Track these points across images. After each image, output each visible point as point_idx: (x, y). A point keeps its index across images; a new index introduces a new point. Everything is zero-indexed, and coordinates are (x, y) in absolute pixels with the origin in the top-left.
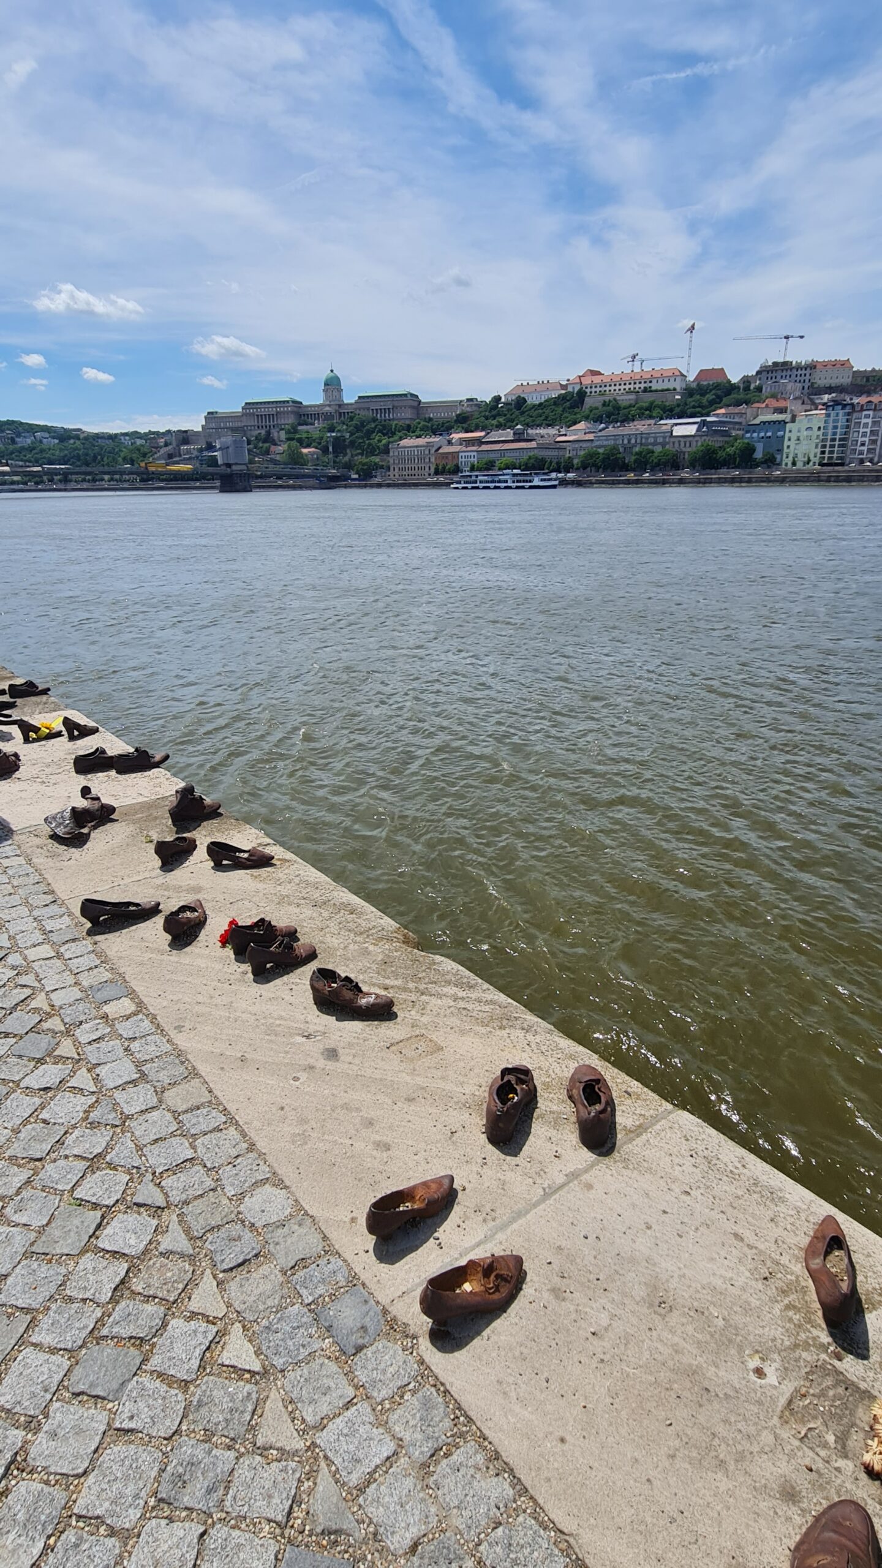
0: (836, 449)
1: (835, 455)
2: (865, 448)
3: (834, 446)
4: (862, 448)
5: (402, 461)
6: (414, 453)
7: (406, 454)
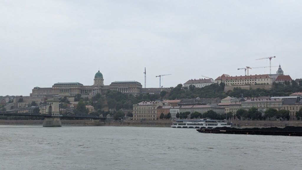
5: (139, 112)
6: (146, 108)
7: (142, 109)
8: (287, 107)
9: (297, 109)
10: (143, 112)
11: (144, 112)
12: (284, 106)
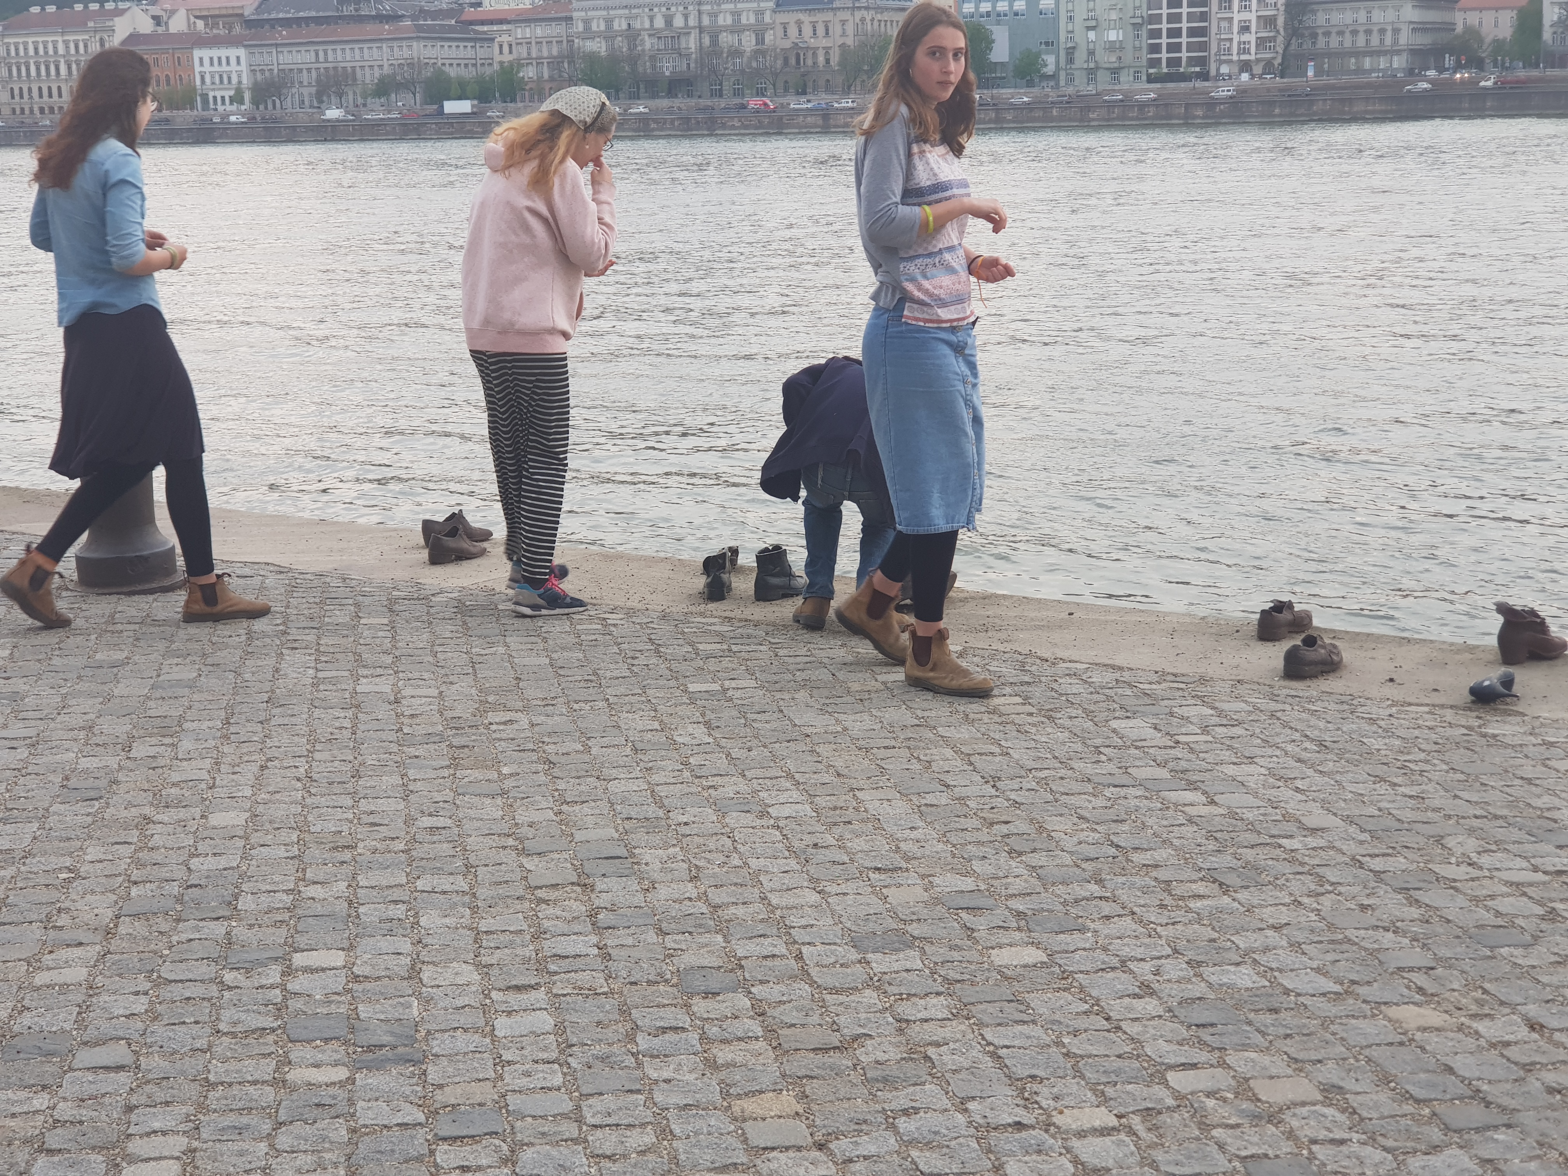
0: (1184, 40)
1: (1184, 55)
2: (1251, 38)
3: (1177, 33)
4: (1245, 37)
5: (19, 70)
6: (55, 48)
7: (31, 52)
8: (799, 23)
9: (844, 34)
10: (38, 69)
11: (43, 68)
12: (781, 18)
